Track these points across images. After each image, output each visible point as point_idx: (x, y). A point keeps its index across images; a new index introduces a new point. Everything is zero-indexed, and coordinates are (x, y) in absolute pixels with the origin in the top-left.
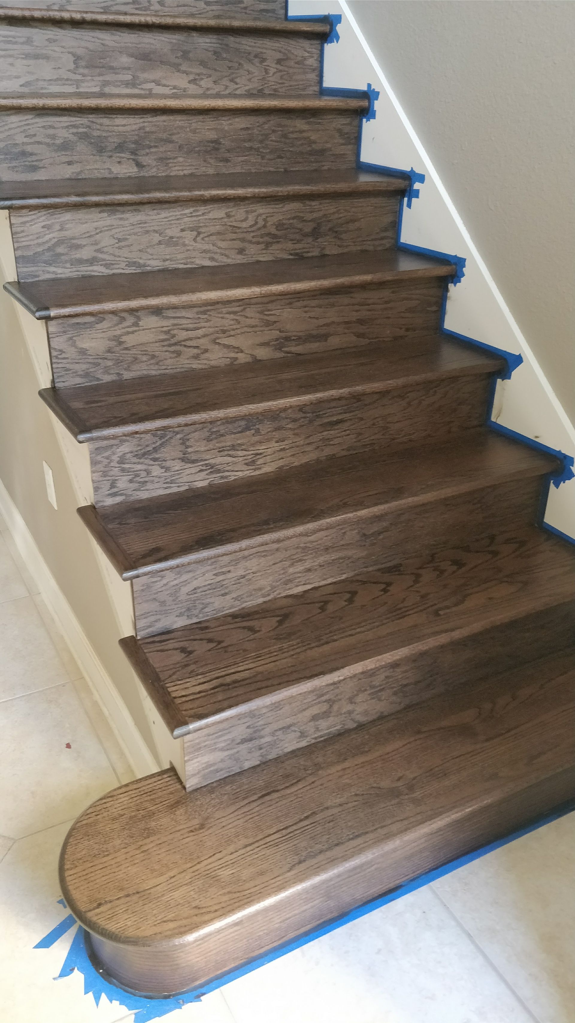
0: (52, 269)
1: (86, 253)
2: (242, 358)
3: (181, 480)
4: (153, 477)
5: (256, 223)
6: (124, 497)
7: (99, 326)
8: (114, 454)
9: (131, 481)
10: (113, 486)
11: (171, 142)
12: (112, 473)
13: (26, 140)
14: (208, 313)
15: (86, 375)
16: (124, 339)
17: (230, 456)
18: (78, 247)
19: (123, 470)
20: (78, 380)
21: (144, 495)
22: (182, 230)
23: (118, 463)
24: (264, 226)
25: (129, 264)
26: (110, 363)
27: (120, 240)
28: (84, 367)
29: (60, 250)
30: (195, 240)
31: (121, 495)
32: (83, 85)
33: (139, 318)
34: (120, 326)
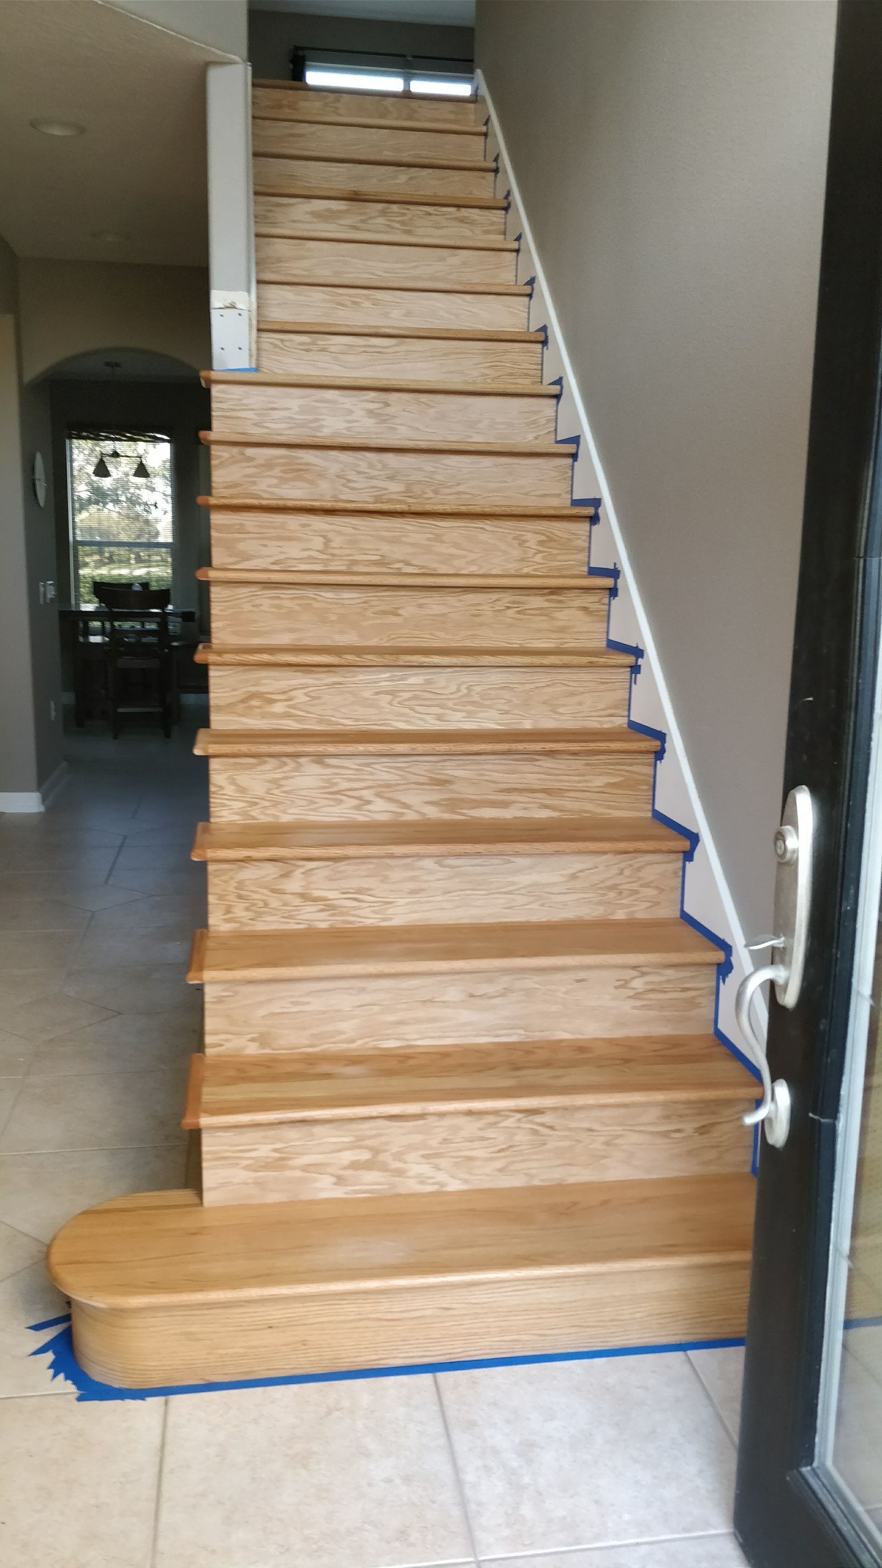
0: (244, 720)
1: (279, 708)
2: (410, 816)
3: (299, 917)
4: (271, 908)
5: (458, 690)
6: (238, 925)
7: (260, 768)
8: (232, 878)
9: (247, 909)
10: (228, 912)
11: (398, 615)
12: (228, 898)
13: (252, 609)
14: (373, 766)
15: (244, 813)
16: (283, 782)
17: (355, 899)
18: (272, 701)
19: (240, 897)
20: (236, 817)
21: (260, 926)
22: (377, 693)
23: (236, 888)
24: (467, 695)
25: (320, 721)
26: (266, 804)
27: (313, 698)
28: (242, 805)
29: (254, 703)
30: (390, 703)
31: (236, 922)
32: (331, 564)
33: (300, 765)
34: (280, 770)
